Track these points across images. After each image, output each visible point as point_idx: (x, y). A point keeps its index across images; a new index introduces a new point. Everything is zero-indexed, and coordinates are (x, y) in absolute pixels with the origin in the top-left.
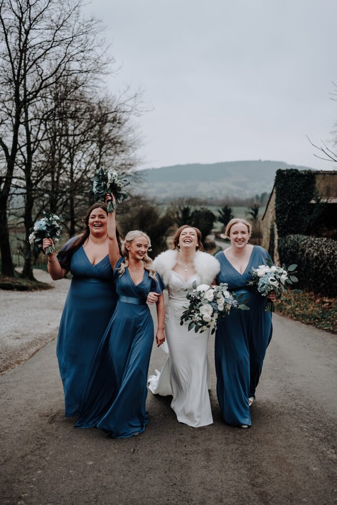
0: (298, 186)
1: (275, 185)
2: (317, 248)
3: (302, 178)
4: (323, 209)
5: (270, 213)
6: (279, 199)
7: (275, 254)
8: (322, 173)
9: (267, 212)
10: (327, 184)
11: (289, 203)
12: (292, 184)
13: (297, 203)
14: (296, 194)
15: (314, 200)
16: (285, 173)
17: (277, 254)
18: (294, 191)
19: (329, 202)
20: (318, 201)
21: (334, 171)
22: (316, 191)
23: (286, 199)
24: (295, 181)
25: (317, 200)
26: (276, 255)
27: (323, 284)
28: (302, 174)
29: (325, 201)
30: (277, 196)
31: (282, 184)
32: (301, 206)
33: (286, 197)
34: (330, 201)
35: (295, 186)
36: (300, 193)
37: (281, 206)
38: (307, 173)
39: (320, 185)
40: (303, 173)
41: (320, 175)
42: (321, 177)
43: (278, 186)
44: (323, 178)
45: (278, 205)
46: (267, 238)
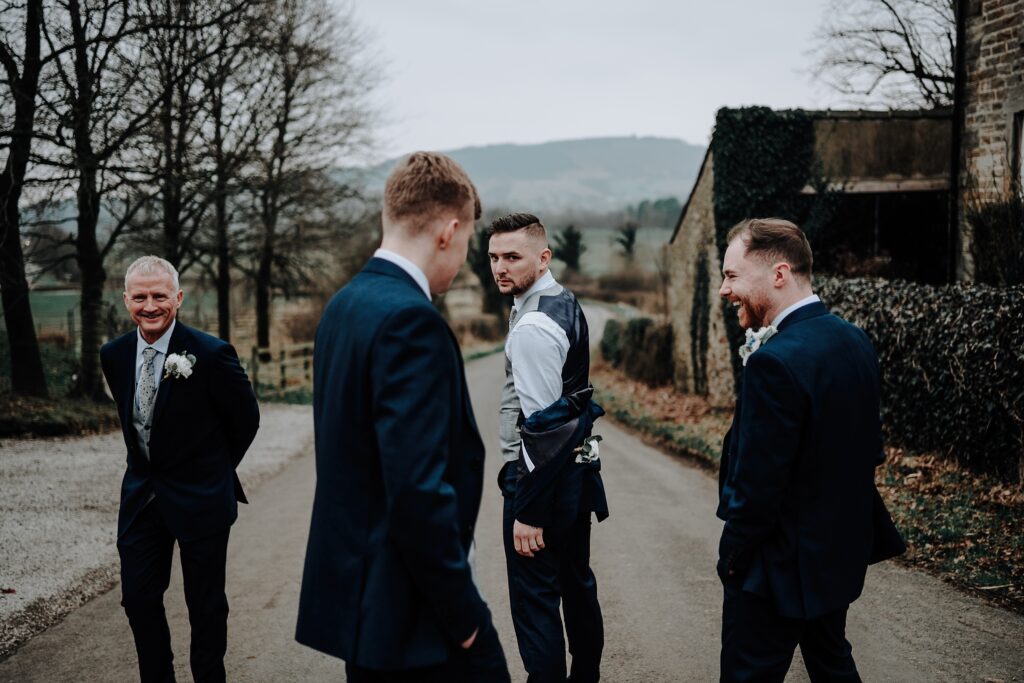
0: (772, 150)
1: (713, 147)
2: (860, 306)
3: (781, 128)
4: (834, 209)
5: (693, 224)
6: (723, 183)
7: (711, 325)
8: (831, 117)
9: (684, 222)
10: (844, 143)
11: (749, 194)
12: (757, 146)
13: (769, 192)
14: (768, 170)
15: (811, 184)
16: (739, 117)
17: (721, 324)
18: (761, 163)
19: (848, 190)
20: (821, 187)
21: (861, 110)
22: (817, 162)
23: (741, 184)
24: (763, 137)
25: (818, 184)
26: (715, 326)
27: (886, 410)
28: (782, 118)
29: (839, 187)
30: (718, 174)
31: (731, 145)
32: (779, 202)
33: (743, 178)
34: (852, 188)
35: (764, 150)
36: (776, 168)
37: (728, 201)
38: (793, 117)
39: (826, 147)
40: (785, 116)
41: (826, 122)
42: (828, 125)
43: (719, 150)
44: (834, 130)
45: (722, 199)
46: (687, 286)
